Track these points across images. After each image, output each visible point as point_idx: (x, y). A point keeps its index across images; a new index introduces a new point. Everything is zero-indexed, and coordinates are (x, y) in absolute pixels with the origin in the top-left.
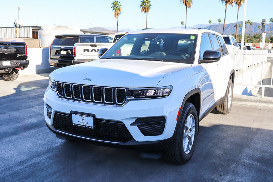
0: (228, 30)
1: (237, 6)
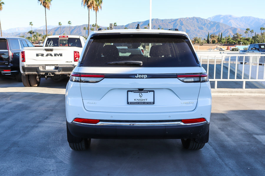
0: (75, 32)
1: (95, 11)
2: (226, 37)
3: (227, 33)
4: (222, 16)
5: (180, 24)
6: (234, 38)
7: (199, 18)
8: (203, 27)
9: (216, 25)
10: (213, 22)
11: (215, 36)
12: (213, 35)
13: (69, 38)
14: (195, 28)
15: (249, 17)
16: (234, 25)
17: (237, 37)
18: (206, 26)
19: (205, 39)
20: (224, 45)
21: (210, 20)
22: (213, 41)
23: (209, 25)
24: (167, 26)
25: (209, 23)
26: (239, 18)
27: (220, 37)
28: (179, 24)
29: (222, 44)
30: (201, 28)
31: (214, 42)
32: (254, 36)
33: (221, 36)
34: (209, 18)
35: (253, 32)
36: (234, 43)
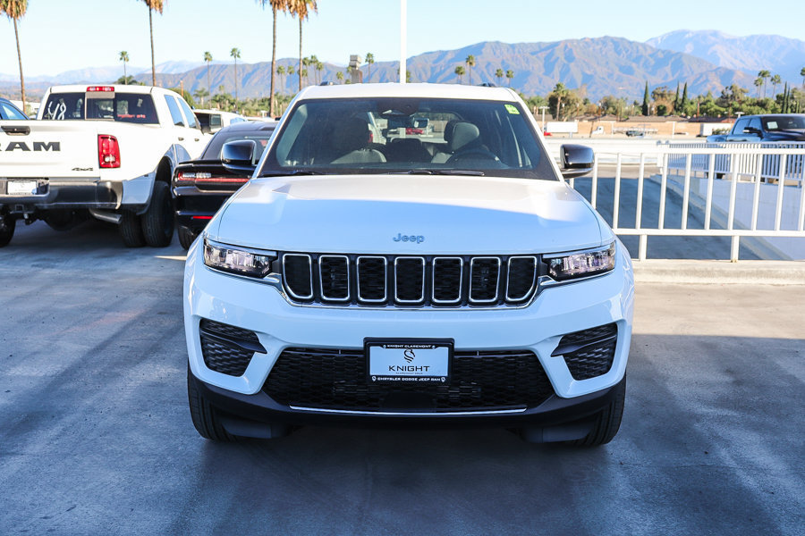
0: (256, 80)
1: (297, 15)
2: (699, 97)
3: (705, 86)
4: (691, 35)
5: (565, 58)
6: (724, 100)
7: (623, 39)
8: (634, 65)
9: (673, 59)
10: (663, 52)
11: (666, 92)
12: (660, 91)
13: (116, 94)
14: (608, 69)
15: (772, 37)
16: (726, 60)
17: (733, 97)
18: (641, 63)
19: (638, 102)
20: (690, 121)
21: (654, 46)
22: (658, 108)
23: (652, 62)
24: (527, 62)
25: (651, 56)
26: (740, 39)
27: (681, 96)
28: (562, 58)
29: (685, 117)
30: (628, 71)
31: (661, 112)
32: (781, 93)
33: (684, 92)
34: (651, 39)
35: (779, 81)
36: (723, 114)
